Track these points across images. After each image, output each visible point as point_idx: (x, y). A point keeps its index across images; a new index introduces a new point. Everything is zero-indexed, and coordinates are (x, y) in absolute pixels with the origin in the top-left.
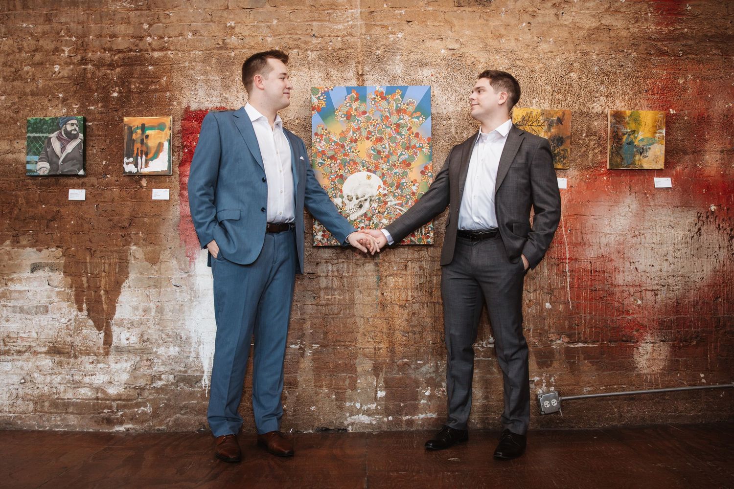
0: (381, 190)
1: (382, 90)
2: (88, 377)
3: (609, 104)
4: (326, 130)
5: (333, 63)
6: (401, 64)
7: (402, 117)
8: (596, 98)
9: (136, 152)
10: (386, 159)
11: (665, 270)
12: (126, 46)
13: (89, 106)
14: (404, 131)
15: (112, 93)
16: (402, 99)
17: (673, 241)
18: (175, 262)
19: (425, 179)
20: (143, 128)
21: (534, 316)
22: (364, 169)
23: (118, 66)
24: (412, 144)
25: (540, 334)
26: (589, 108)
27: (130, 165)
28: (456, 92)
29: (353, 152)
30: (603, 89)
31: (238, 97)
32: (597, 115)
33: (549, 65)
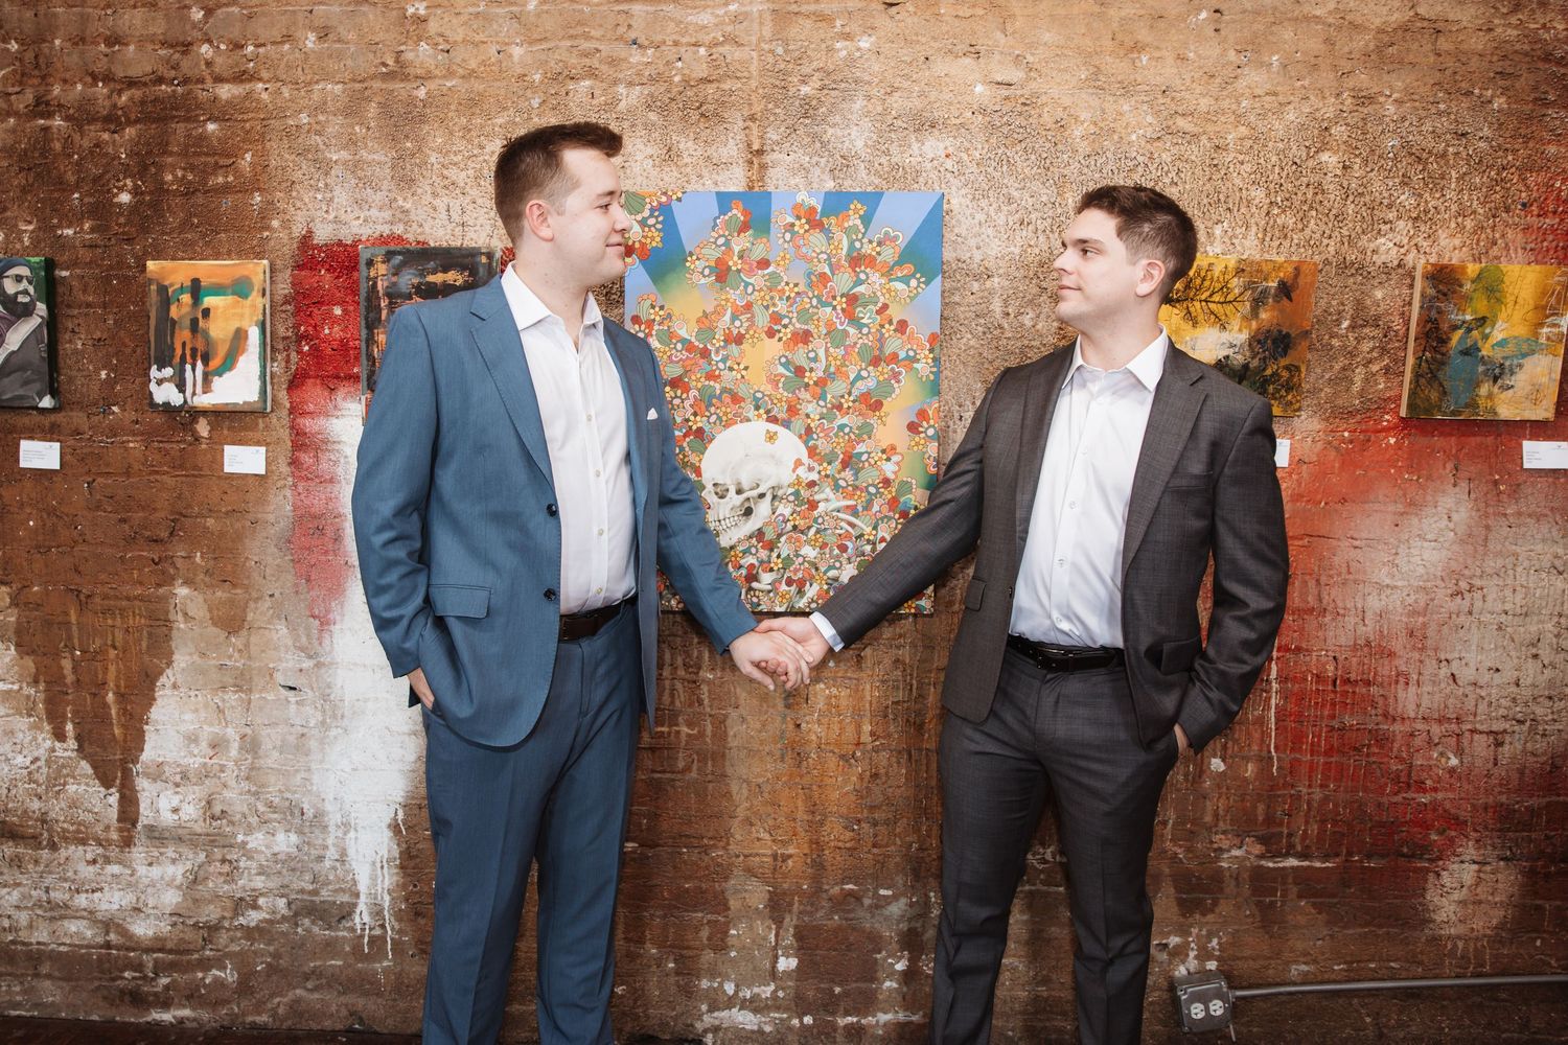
0: (801, 471)
1: (813, 202)
2: (84, 896)
3: (1419, 240)
4: (662, 308)
5: (685, 119)
6: (866, 123)
7: (863, 276)
8: (1385, 223)
9: (179, 352)
10: (818, 390)
11: (1526, 681)
12: (149, 69)
13: (60, 226)
14: (867, 316)
15: (117, 195)
16: (866, 227)
17: (1558, 609)
18: (282, 630)
19: (917, 444)
20: (196, 289)
21: (1178, 790)
22: (759, 416)
23: (129, 123)
24: (888, 351)
25: (1192, 833)
26: (1363, 252)
27: (166, 385)
28: (1009, 204)
29: (731, 369)
30: (1406, 199)
31: (435, 210)
32: (1386, 270)
33: (1265, 130)
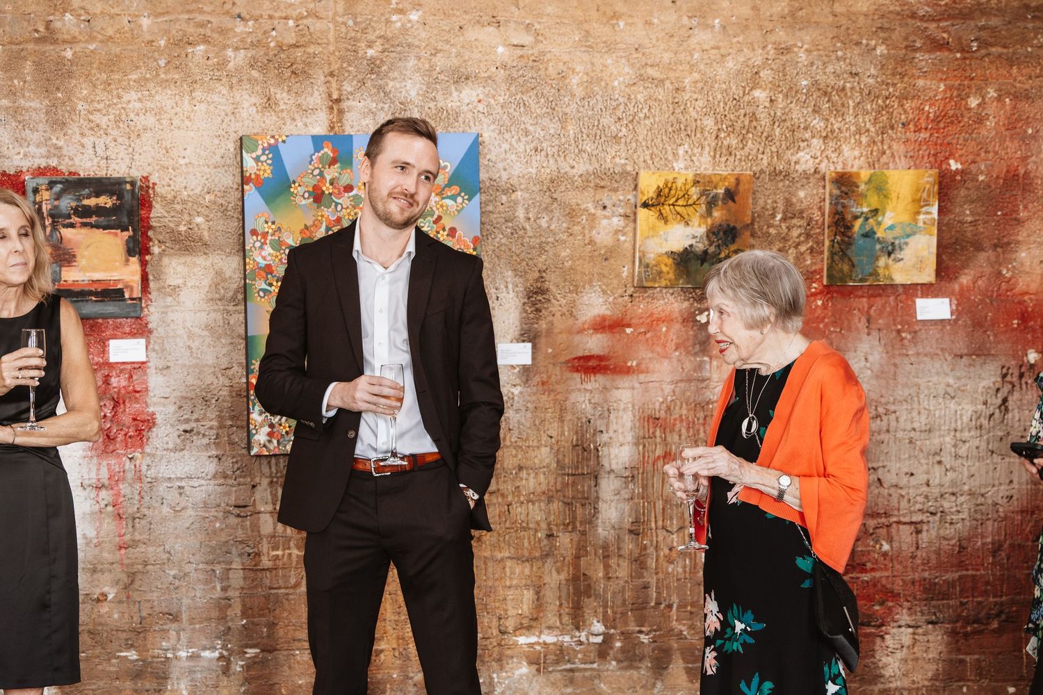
3: (829, 152)
4: (273, 223)
5: (279, 75)
6: (418, 78)
8: (803, 141)
11: (935, 481)
14: (428, 223)
17: (953, 425)
21: (678, 580)
25: (691, 613)
26: (788, 163)
28: (527, 136)
30: (817, 123)
31: (83, 147)
32: (806, 176)
33: (712, 75)
